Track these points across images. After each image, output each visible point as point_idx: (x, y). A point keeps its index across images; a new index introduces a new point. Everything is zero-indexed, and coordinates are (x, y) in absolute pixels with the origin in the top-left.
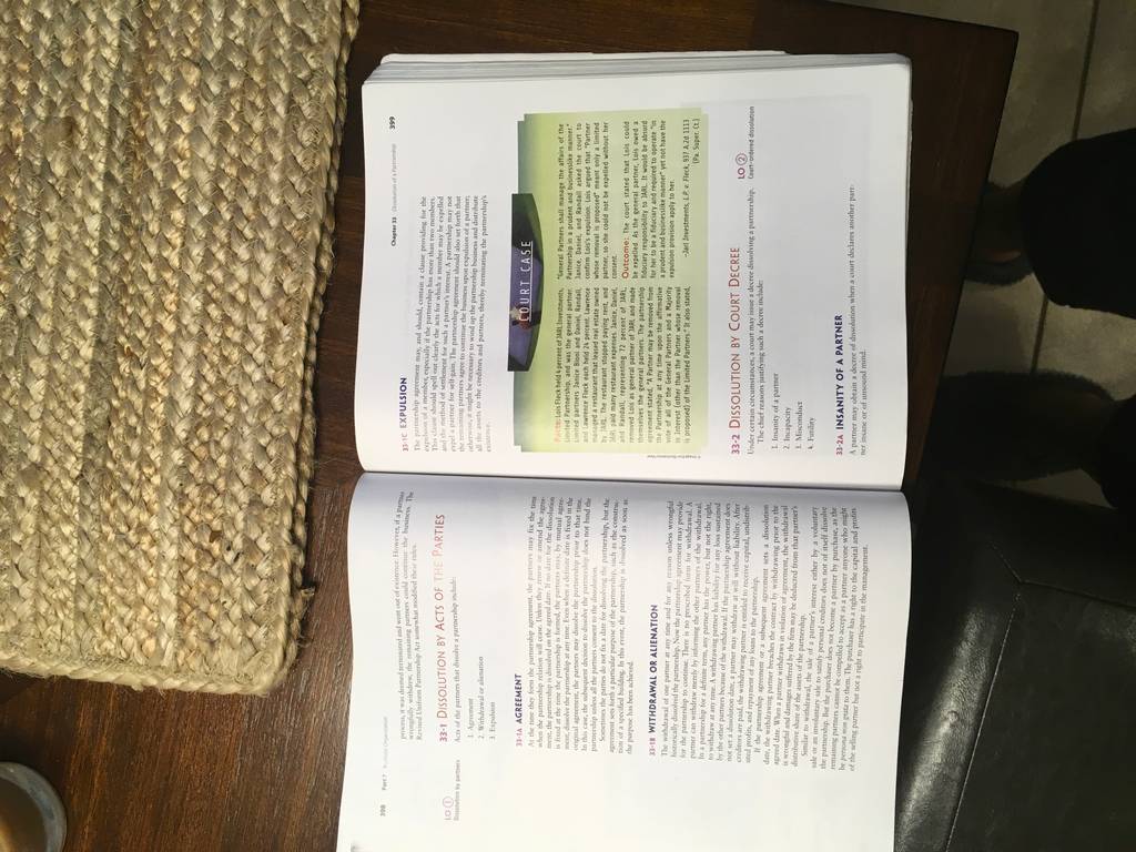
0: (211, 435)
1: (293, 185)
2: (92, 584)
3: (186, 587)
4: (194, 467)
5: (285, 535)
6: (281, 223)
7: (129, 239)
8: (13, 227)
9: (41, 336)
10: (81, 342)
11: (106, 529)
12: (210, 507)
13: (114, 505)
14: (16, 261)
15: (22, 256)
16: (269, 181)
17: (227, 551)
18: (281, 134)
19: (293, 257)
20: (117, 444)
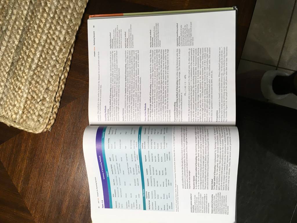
0: (40, 70)
1: (74, 15)
2: (5, 98)
3: (27, 105)
4: (35, 77)
5: (53, 98)
6: (69, 23)
7: (32, 18)
8: (6, 8)
9: (6, 36)
10: (16, 40)
11: (12, 86)
12: (36, 87)
13: (15, 81)
14: (5, 17)
15: (7, 16)
16: (68, 12)
17: (38, 98)
18: (74, 2)
19: (70, 32)
20: (19, 66)
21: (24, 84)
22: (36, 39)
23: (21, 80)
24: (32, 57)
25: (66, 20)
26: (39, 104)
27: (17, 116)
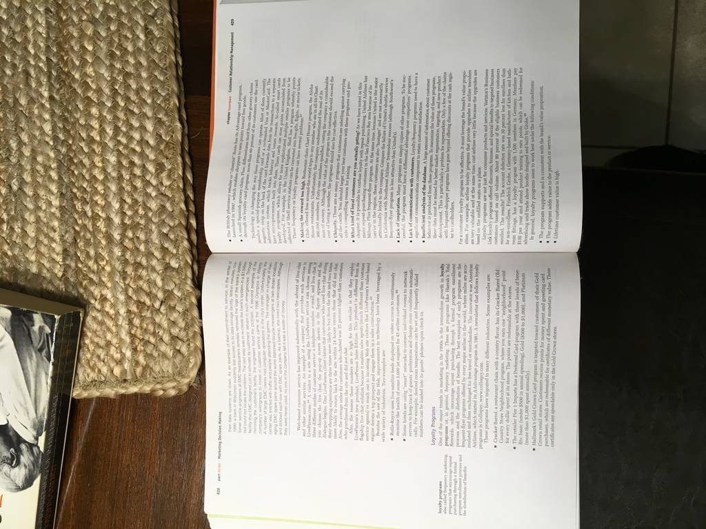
0: (134, 234)
1: (156, 76)
3: (135, 329)
4: (128, 255)
6: (153, 99)
7: (69, 131)
8: (3, 140)
9: (28, 199)
10: (52, 197)
14: (8, 158)
15: (10, 155)
16: (142, 78)
17: (155, 301)
18: (144, 49)
19: (165, 119)
20: (81, 253)
21: (109, 285)
22: (96, 172)
23: (100, 278)
24: (103, 215)
25: (145, 96)
26: (161, 313)
27: (124, 367)
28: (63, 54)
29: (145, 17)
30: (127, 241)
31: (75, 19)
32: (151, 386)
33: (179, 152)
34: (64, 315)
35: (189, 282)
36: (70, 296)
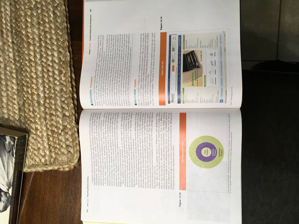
0: (49, 101)
3: (50, 142)
6: (57, 43)
7: (21, 56)
9: (3, 86)
10: (13, 85)
12: (52, 120)
13: (29, 125)
16: (52, 33)
17: (59, 130)
18: (53, 21)
19: (62, 51)
20: (27, 109)
21: (39, 123)
22: (33, 74)
23: (35, 120)
24: (36, 93)
25: (54, 41)
26: (62, 135)
27: (46, 158)
28: (18, 23)
29: (53, 7)
30: (46, 104)
31: (23, 8)
32: (58, 167)
33: (69, 65)
34: (19, 137)
35: (74, 121)
36: (22, 128)
